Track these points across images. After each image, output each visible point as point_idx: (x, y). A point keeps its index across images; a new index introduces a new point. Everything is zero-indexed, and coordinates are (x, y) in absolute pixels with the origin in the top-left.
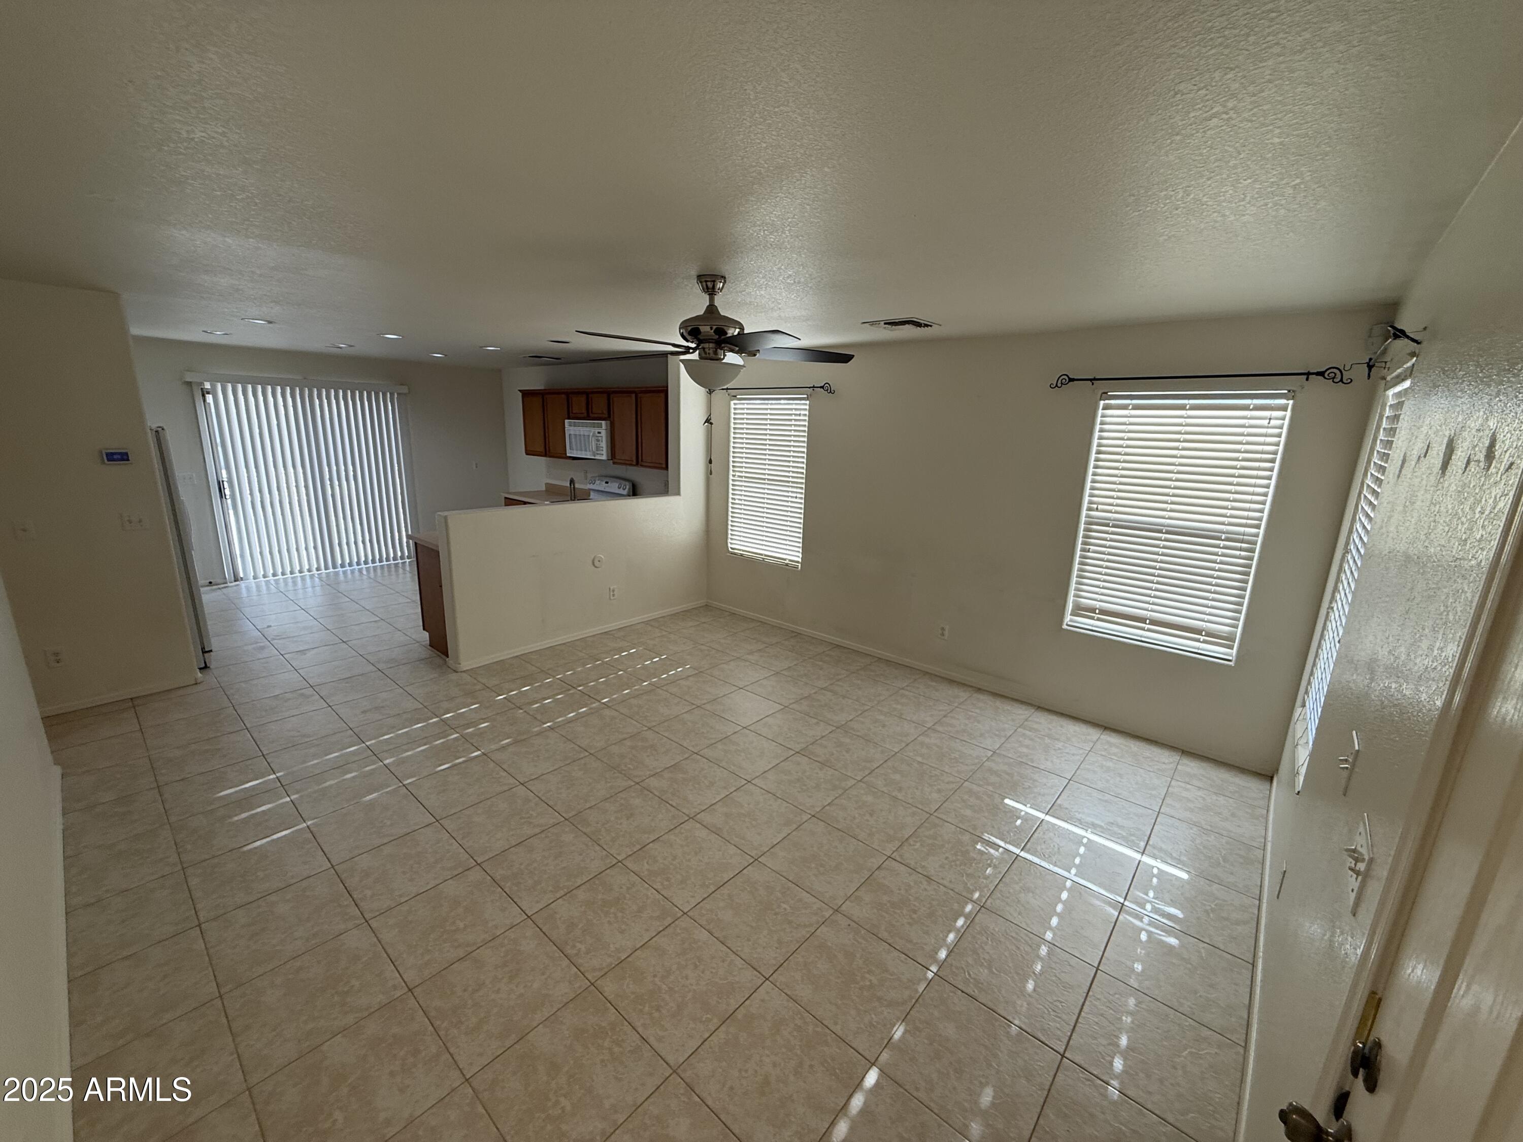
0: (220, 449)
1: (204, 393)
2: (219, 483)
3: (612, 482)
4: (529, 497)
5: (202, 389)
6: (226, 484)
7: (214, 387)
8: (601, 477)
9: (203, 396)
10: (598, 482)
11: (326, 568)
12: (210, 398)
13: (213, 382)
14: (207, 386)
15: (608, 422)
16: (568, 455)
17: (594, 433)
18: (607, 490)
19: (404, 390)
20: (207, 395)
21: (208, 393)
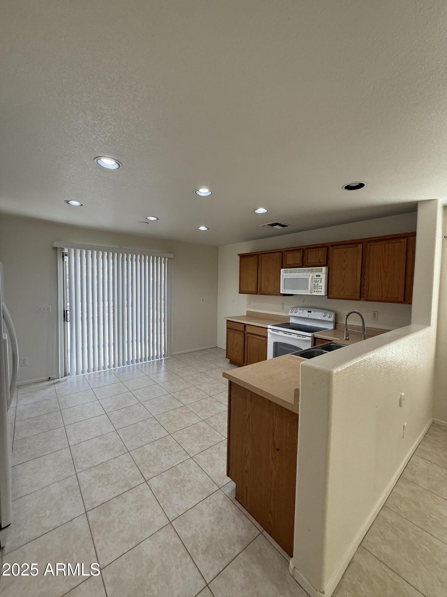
0: (68, 290)
1: (64, 255)
2: (64, 311)
3: (314, 312)
4: (239, 319)
5: (63, 252)
6: (68, 312)
7: (69, 251)
8: (303, 307)
9: (63, 257)
10: (299, 311)
11: (119, 366)
12: (66, 259)
13: (69, 247)
14: (66, 251)
15: (327, 267)
16: (281, 292)
17: (312, 276)
18: (310, 317)
19: (171, 256)
20: (65, 257)
21: (66, 255)
